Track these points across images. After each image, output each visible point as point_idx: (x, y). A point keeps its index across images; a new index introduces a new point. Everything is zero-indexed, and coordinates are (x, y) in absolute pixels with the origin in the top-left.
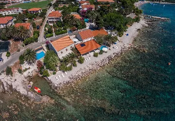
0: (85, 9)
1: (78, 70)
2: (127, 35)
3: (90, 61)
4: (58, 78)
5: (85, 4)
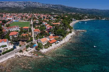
0: (49, 28)
1: (50, 48)
3: (54, 46)
4: (44, 51)
5: (48, 25)
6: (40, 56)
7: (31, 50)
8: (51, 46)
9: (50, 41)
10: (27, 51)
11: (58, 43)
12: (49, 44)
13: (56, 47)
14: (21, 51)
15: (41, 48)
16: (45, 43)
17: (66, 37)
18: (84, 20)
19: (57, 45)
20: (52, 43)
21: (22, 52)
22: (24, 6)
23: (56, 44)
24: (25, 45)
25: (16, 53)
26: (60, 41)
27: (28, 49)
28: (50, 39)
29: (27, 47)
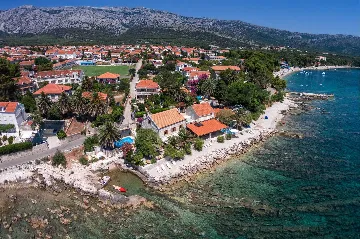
0: (196, 78)
2: (266, 118)
6: (134, 200)
7: (105, 162)
8: (198, 148)
9: (198, 125)
10: (84, 162)
11: (230, 136)
12: (188, 140)
13: (221, 156)
14: (59, 160)
15: (147, 158)
16: (171, 134)
17: (263, 116)
18: (314, 68)
19: (228, 144)
20: (206, 136)
21: (65, 165)
22: (122, 23)
23: (220, 141)
24: (84, 133)
25: (38, 163)
26: (240, 129)
27: (90, 156)
28: (197, 117)
29: (90, 144)
